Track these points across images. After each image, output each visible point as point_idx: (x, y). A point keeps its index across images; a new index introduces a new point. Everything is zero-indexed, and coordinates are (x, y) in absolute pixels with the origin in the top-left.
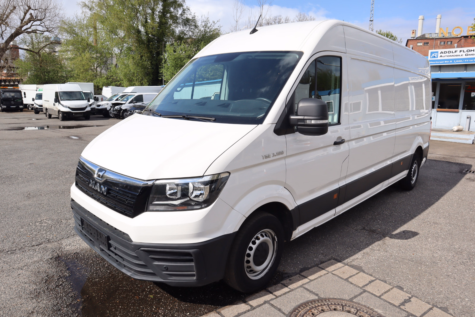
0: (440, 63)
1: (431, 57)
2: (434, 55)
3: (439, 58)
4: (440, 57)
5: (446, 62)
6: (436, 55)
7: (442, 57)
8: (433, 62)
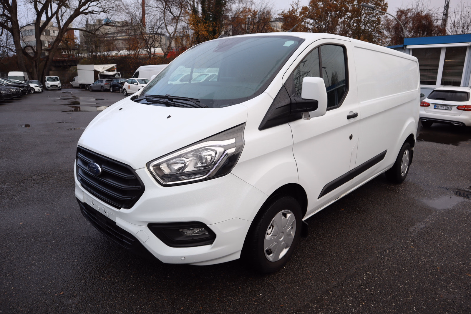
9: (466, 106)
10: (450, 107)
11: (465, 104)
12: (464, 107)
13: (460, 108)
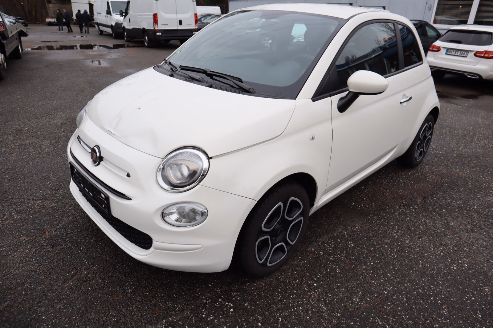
9: (486, 52)
10: (466, 53)
11: (486, 50)
12: (485, 52)
13: (478, 55)
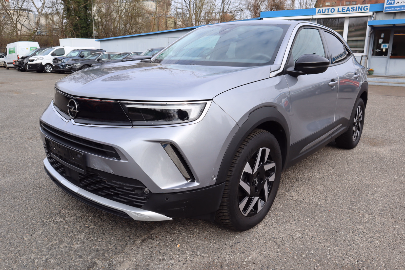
0: (396, 10)
1: (388, 4)
2: (390, 2)
3: (396, 5)
4: (397, 3)
5: (402, 8)
6: (392, 2)
7: (399, 3)
8: (389, 9)
